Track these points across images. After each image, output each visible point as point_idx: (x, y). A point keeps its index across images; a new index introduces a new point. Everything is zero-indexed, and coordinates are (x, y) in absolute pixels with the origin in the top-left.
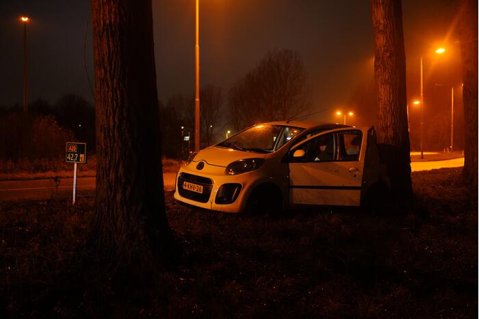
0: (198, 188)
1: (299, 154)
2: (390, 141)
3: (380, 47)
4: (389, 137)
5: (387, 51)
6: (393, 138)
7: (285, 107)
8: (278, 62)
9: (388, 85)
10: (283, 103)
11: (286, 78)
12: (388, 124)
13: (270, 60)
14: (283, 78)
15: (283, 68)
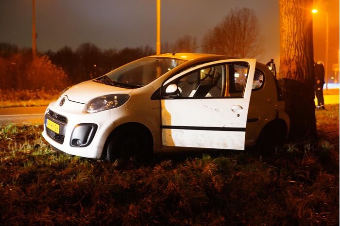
0: (56, 128)
1: (171, 89)
2: (293, 75)
4: (292, 71)
6: (296, 73)
7: (243, 52)
8: (238, 17)
9: (292, 16)
10: (242, 48)
11: (245, 30)
12: (292, 58)
13: (233, 16)
14: (242, 29)
15: (242, 22)
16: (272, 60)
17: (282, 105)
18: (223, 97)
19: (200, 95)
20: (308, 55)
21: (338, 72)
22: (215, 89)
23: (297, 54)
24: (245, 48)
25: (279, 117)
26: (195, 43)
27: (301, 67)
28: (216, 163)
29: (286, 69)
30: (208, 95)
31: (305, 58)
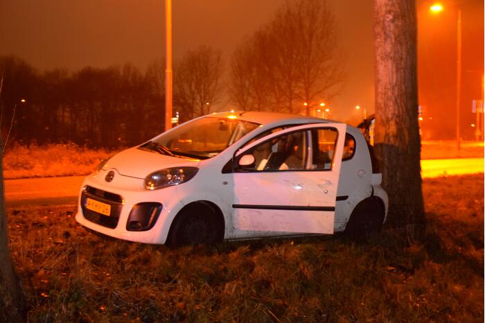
0: (104, 209)
2: (392, 139)
3: (381, 6)
4: (391, 134)
5: (390, 12)
6: (396, 137)
7: (308, 78)
8: (299, 14)
9: (390, 61)
10: (306, 72)
11: (311, 36)
12: (390, 116)
13: (289, 12)
14: (307, 37)
15: (306, 23)
17: (377, 178)
18: (305, 170)
19: (273, 167)
21: (482, 115)
22: (292, 158)
23: (396, 112)
24: (312, 70)
25: (375, 195)
26: (219, 59)
27: (403, 129)
28: (301, 249)
29: (382, 131)
30: (284, 166)
31: (408, 118)
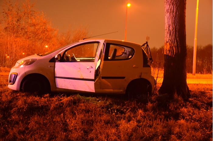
4: (168, 49)
16: (147, 42)
20: (178, 39)
23: (170, 38)
27: (173, 47)
31: (175, 41)
